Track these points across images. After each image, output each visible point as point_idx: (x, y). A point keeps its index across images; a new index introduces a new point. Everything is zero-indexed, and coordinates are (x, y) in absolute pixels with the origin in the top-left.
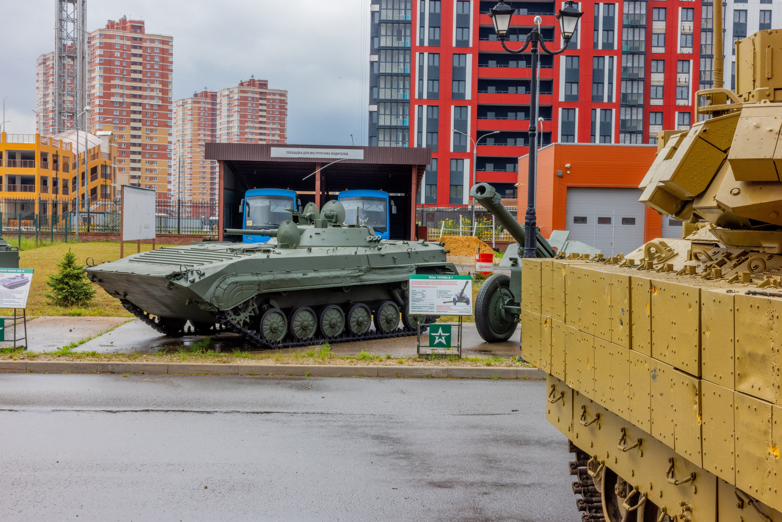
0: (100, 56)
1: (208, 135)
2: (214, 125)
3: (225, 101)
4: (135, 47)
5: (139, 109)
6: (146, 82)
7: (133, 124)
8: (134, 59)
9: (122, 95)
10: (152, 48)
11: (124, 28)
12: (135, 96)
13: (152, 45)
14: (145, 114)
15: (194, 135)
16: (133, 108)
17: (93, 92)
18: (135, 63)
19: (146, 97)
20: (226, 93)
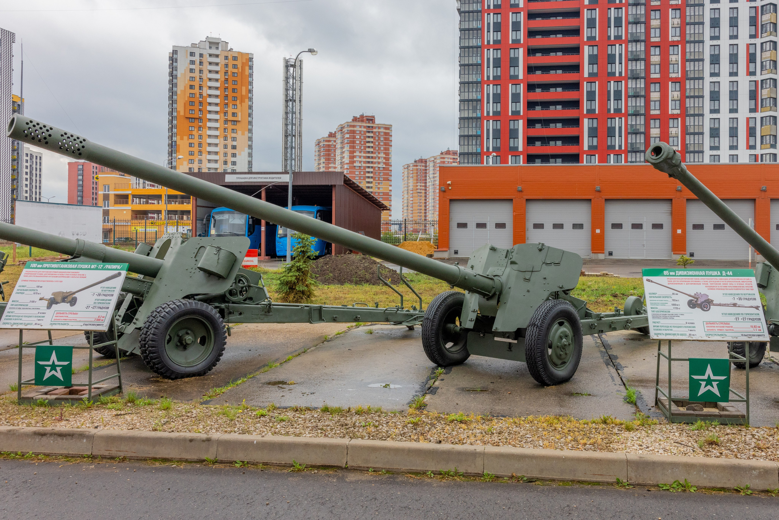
0: (347, 138)
1: (423, 186)
2: (426, 180)
3: (431, 164)
4: (369, 132)
5: (371, 170)
6: (375, 153)
7: (368, 180)
8: (368, 140)
9: (360, 162)
10: (379, 132)
11: (362, 121)
12: (369, 162)
13: (379, 130)
14: (375, 174)
15: (414, 186)
16: (367, 170)
17: (343, 160)
18: (369, 142)
19: (375, 163)
20: (433, 159)
